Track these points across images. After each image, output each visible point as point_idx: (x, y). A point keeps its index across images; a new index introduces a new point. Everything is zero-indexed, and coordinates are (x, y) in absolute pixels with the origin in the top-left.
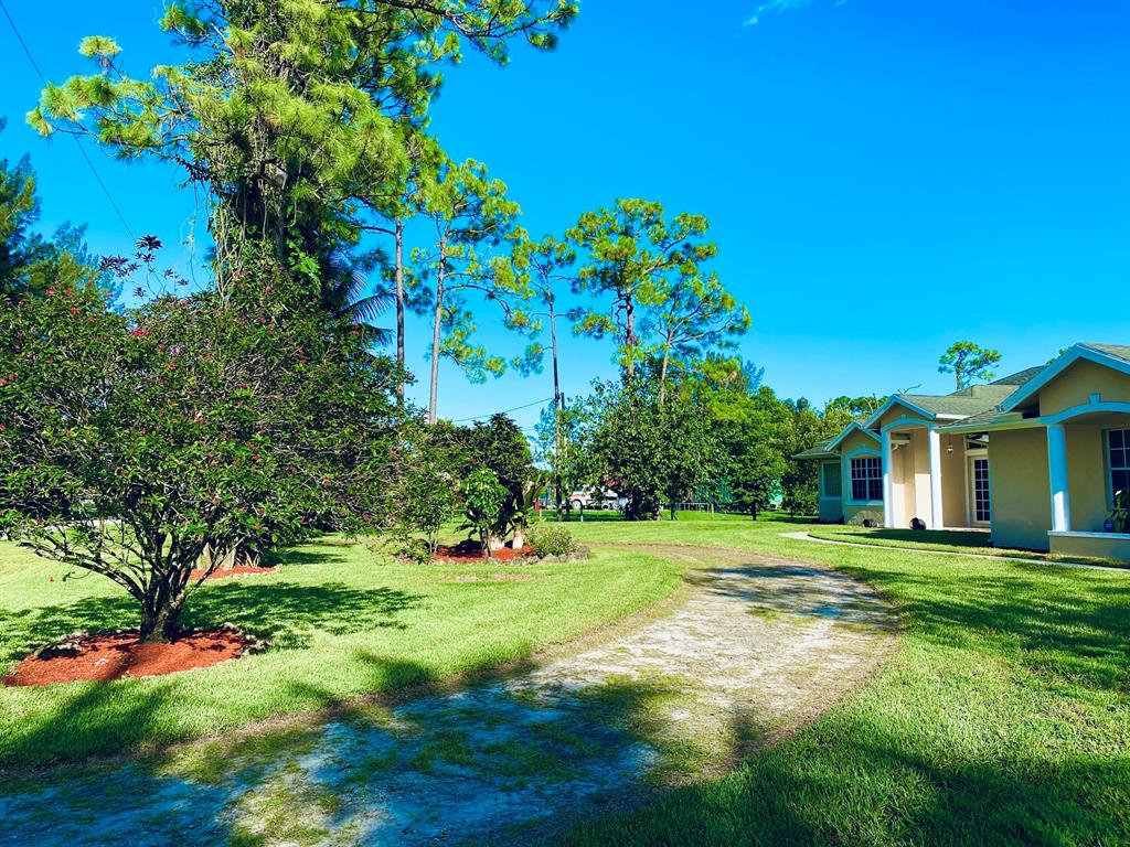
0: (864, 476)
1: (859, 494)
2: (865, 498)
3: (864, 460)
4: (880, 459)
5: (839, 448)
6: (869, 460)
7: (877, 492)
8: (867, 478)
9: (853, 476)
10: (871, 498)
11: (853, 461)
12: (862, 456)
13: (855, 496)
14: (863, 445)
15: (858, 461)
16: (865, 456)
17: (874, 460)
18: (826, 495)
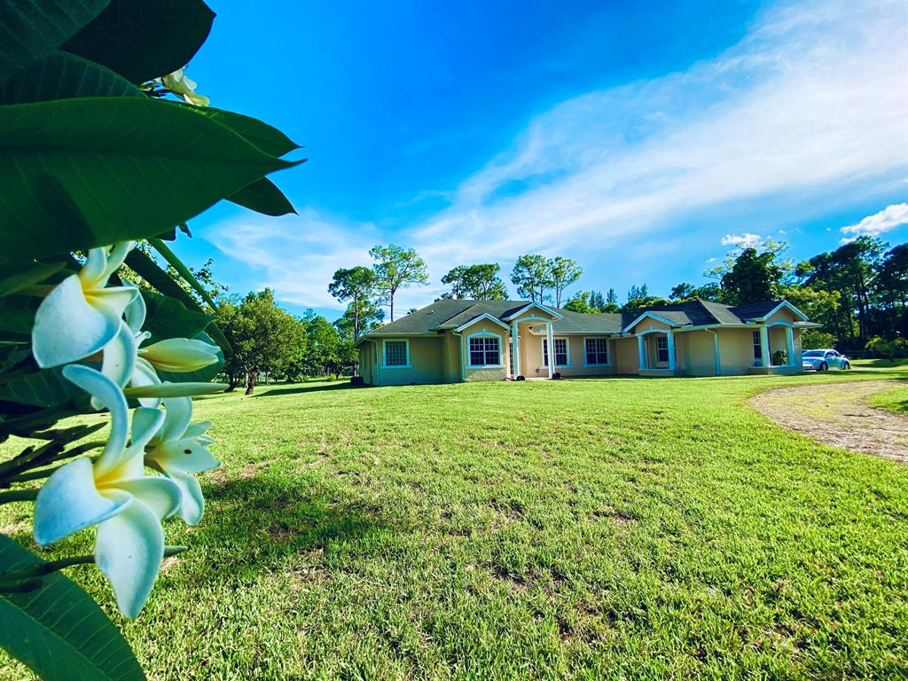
0: (482, 349)
1: (477, 360)
2: (482, 363)
3: (481, 340)
4: (496, 341)
5: (461, 332)
6: (487, 340)
7: (494, 359)
8: (485, 351)
9: (472, 348)
10: (487, 363)
11: (472, 341)
12: (481, 337)
13: (473, 363)
14: (484, 330)
15: (477, 340)
16: (484, 337)
17: (491, 340)
18: (387, 364)
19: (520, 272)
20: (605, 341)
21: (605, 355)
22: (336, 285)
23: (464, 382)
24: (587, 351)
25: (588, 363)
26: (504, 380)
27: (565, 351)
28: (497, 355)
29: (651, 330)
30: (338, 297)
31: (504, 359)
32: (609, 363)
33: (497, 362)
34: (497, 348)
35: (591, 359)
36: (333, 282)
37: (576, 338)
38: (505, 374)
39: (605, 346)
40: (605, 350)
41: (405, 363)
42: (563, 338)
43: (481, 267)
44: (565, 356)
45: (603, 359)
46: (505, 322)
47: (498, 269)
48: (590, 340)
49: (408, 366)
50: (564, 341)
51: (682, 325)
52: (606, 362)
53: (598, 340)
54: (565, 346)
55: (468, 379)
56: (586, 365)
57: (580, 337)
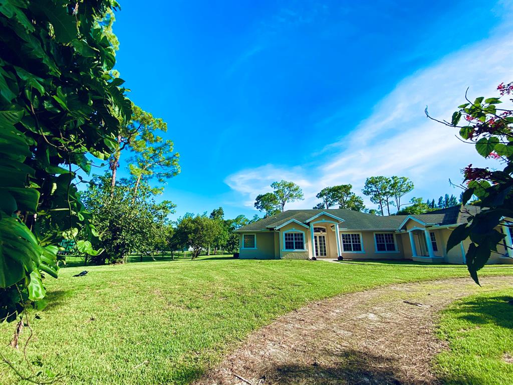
0: (292, 239)
2: (293, 248)
3: (292, 235)
4: (302, 235)
5: (279, 230)
6: (295, 235)
7: (300, 246)
8: (294, 241)
9: (286, 239)
10: (296, 248)
11: (286, 234)
12: (292, 233)
13: (287, 248)
14: (294, 229)
15: (289, 235)
16: (294, 233)
17: (298, 234)
18: (245, 247)
19: (370, 187)
20: (392, 235)
21: (393, 245)
22: (258, 203)
23: (280, 259)
24: (377, 242)
25: (378, 250)
26: (307, 259)
27: (359, 242)
28: (302, 243)
29: (415, 228)
30: (260, 209)
31: (307, 246)
32: (397, 251)
33: (302, 248)
34: (302, 239)
35: (381, 247)
36: (256, 202)
37: (368, 233)
38: (308, 255)
39: (393, 238)
40: (393, 241)
41: (254, 247)
42: (358, 233)
43: (338, 187)
44: (360, 245)
45: (391, 247)
46: (305, 224)
47: (351, 187)
48: (379, 235)
49: (255, 248)
50: (358, 235)
51: (433, 225)
52: (394, 249)
53: (386, 235)
54: (359, 239)
55: (283, 258)
56: (377, 251)
57: (371, 232)
